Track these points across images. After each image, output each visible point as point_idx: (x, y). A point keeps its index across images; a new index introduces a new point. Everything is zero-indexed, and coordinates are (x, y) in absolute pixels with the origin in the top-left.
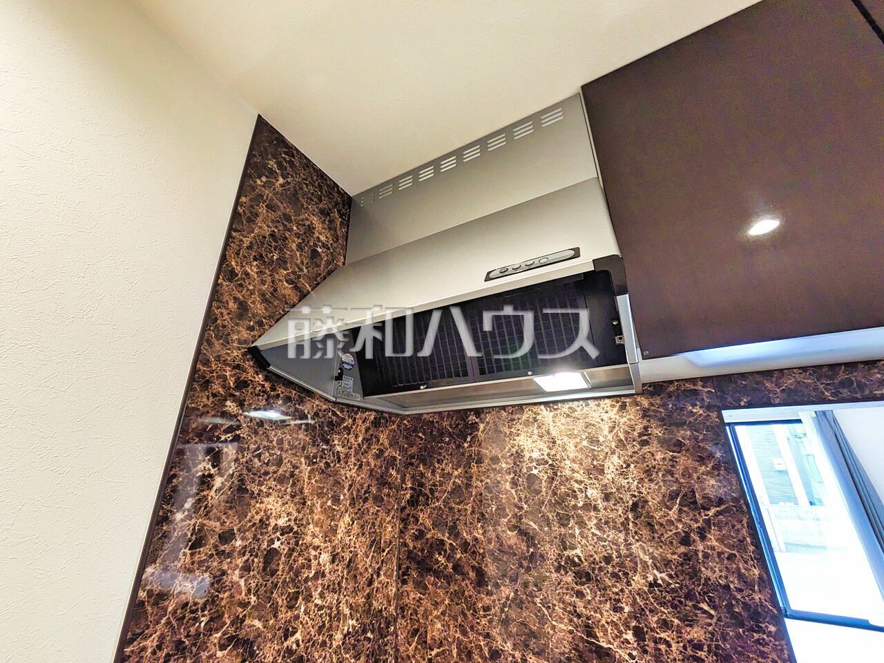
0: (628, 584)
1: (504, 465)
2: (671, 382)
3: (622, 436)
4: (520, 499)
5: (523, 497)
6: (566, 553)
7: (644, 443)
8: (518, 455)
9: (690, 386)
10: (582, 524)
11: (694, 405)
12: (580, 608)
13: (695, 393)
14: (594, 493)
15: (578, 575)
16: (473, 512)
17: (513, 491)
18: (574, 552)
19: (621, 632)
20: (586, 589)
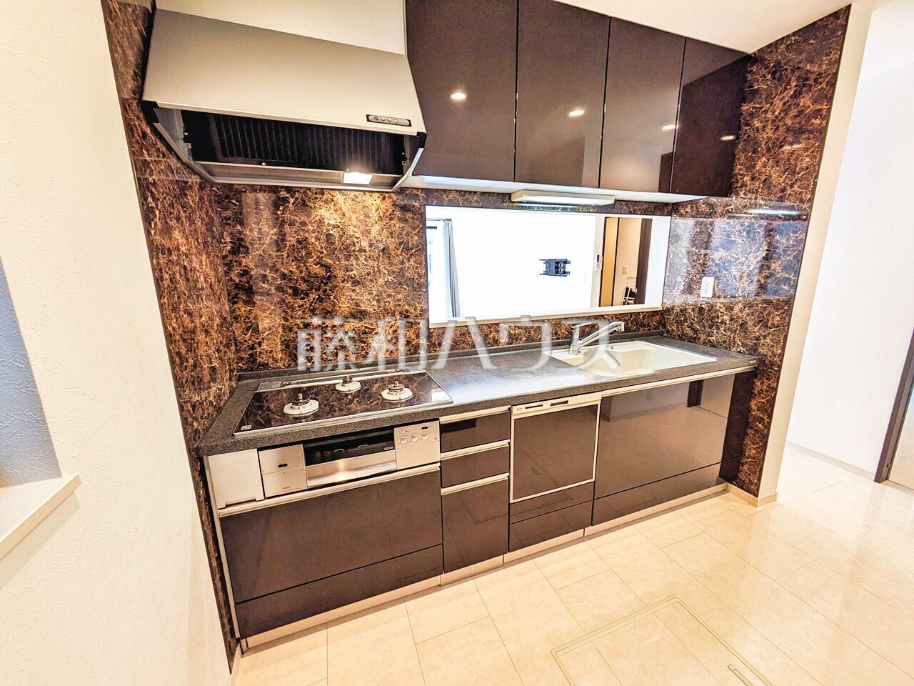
0: (377, 283)
1: (310, 227)
2: (408, 188)
3: (381, 215)
4: (322, 248)
5: (323, 246)
6: (348, 273)
7: (391, 219)
8: (321, 222)
9: (415, 192)
10: (357, 259)
11: (416, 202)
12: (354, 296)
13: (417, 196)
14: (365, 244)
15: (353, 282)
16: (288, 256)
17: (317, 243)
18: (352, 273)
19: (371, 302)
20: (357, 289)
